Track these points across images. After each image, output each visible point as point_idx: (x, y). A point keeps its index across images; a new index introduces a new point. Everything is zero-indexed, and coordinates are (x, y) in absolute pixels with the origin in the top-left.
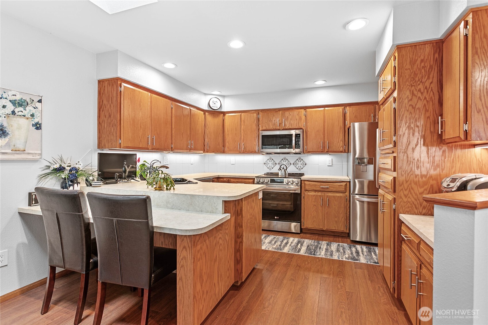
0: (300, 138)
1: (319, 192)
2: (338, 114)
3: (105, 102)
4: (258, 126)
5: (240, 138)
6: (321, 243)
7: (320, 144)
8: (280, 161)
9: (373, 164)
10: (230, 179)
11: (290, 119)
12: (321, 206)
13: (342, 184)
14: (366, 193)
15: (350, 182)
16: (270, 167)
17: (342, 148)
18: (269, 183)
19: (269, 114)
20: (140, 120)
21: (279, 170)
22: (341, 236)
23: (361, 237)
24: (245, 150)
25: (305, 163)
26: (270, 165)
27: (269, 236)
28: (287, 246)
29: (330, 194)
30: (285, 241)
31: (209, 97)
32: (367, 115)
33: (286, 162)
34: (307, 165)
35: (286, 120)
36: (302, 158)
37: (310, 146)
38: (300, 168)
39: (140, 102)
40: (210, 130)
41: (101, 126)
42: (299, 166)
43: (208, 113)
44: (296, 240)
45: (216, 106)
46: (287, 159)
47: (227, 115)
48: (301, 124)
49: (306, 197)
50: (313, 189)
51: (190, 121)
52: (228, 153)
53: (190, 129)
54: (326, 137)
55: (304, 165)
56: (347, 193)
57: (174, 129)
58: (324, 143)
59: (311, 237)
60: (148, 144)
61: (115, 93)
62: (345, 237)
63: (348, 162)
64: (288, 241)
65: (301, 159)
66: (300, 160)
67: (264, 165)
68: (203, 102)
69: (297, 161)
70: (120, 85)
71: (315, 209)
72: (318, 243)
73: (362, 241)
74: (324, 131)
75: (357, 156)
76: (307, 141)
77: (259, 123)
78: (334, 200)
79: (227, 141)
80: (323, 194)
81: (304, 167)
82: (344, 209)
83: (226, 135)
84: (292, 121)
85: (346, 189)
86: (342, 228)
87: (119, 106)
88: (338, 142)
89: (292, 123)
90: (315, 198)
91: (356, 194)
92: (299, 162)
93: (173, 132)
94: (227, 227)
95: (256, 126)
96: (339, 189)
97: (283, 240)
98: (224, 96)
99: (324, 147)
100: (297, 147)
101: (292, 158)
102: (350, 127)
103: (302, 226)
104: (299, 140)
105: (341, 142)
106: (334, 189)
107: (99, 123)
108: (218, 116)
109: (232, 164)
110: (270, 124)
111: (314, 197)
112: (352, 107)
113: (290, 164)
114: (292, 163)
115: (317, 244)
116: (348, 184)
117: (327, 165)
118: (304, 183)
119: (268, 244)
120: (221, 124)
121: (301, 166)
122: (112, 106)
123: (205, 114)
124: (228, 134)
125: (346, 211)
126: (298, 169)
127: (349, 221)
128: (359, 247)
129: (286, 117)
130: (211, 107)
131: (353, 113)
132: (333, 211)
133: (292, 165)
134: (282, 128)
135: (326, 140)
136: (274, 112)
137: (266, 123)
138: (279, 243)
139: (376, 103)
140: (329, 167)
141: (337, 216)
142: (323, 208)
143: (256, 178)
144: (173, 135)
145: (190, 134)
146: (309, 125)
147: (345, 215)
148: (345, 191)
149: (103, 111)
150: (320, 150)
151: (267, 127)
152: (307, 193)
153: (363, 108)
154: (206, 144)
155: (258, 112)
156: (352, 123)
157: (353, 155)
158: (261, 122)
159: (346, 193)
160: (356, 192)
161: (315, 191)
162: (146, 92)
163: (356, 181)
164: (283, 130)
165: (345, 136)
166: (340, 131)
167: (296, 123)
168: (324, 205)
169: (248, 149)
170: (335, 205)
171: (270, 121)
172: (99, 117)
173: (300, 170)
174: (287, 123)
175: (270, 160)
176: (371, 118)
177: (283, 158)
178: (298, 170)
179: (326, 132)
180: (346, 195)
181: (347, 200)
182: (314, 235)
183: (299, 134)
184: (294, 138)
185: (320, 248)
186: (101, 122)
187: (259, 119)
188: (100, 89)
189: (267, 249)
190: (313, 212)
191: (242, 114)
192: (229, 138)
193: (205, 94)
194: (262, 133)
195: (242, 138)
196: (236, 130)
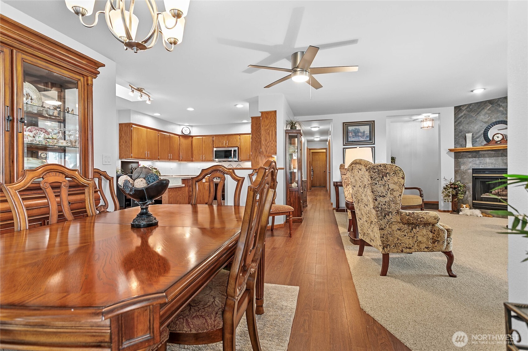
0: (236, 152)
3: (123, 135)
5: (202, 152)
7: (248, 156)
11: (231, 141)
19: (219, 138)
24: (205, 160)
31: (183, 126)
36: (240, 164)
37: (242, 157)
40: (183, 148)
41: (121, 147)
43: (181, 136)
45: (186, 132)
47: (194, 138)
48: (237, 144)
51: (170, 142)
52: (195, 161)
53: (170, 146)
57: (160, 147)
60: (145, 156)
61: (129, 130)
68: (178, 130)
69: (238, 166)
70: (131, 126)
76: (240, 154)
79: (194, 154)
83: (193, 150)
87: (131, 137)
89: (232, 143)
93: (159, 149)
95: (212, 145)
98: (192, 126)
99: (250, 157)
100: (235, 157)
101: (234, 165)
104: (236, 154)
107: (120, 146)
108: (188, 138)
109: (198, 169)
110: (220, 144)
120: (190, 143)
122: (127, 137)
123: (179, 137)
124: (195, 150)
129: (229, 140)
130: (184, 133)
136: (222, 136)
137: (217, 143)
144: (159, 151)
145: (170, 150)
146: (242, 144)
149: (122, 139)
150: (248, 159)
151: (218, 145)
154: (180, 156)
155: (213, 136)
158: (214, 143)
162: (144, 128)
164: (227, 147)
167: (234, 143)
169: (207, 159)
171: (220, 141)
172: (120, 142)
174: (229, 143)
177: (229, 164)
183: (236, 150)
184: (232, 152)
186: (121, 145)
187: (214, 141)
188: (120, 128)
191: (204, 137)
192: (195, 152)
193: (179, 125)
194: (215, 149)
195: (204, 152)
196: (200, 147)
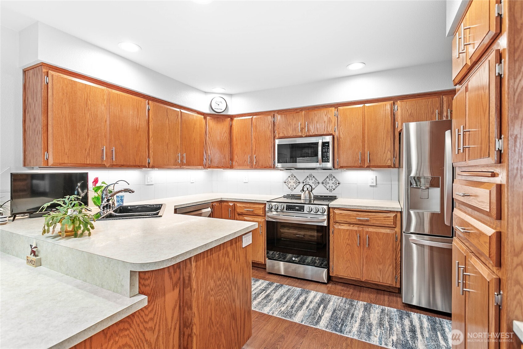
0: (329, 148)
1: (355, 226)
2: (384, 112)
3: (30, 100)
4: (274, 133)
5: (250, 148)
6: (355, 304)
7: (358, 156)
8: (304, 178)
9: (439, 187)
10: (235, 203)
11: (315, 122)
12: (358, 246)
13: (388, 215)
14: (427, 231)
15: (401, 212)
16: (292, 187)
17: (389, 161)
18: (285, 210)
19: (288, 116)
20: (87, 124)
21: (302, 192)
22: (388, 290)
23: (420, 300)
24: (257, 164)
25: (338, 183)
26: (292, 184)
27: (282, 285)
28: (303, 310)
29: (371, 229)
30: (302, 298)
31: (211, 96)
32: (429, 112)
33: (312, 180)
34: (340, 185)
35: (310, 123)
36: (333, 175)
37: (343, 159)
38: (331, 188)
39: (87, 99)
40: (212, 140)
41: (27, 134)
42: (329, 186)
43: (210, 117)
44: (319, 295)
45: (220, 108)
46: (314, 177)
47: (235, 119)
48: (331, 129)
49: (335, 232)
50: (345, 220)
51: (181, 128)
52: (237, 168)
53: (181, 137)
54: (366, 146)
55: (336, 185)
56: (398, 229)
57: (152, 137)
58: (363, 154)
59: (343, 290)
60: (103, 159)
61: (39, 85)
62: (395, 294)
63: (399, 180)
64: (306, 298)
65: (333, 177)
66: (331, 178)
67: (284, 183)
69: (328, 179)
70: (46, 73)
71: (349, 250)
72: (352, 304)
73: (421, 306)
74: (364, 137)
75: (413, 174)
76: (339, 152)
77: (275, 128)
78: (377, 238)
79: (235, 153)
80: (361, 229)
81: (336, 187)
82: (393, 253)
83: (234, 145)
84: (318, 125)
85: (395, 223)
86: (390, 280)
87: (44, 105)
88: (384, 152)
89: (318, 127)
90: (349, 235)
91: (412, 233)
92: (329, 180)
94: (151, 315)
95: (271, 132)
96: (385, 223)
97: (300, 295)
98: (231, 95)
99: (363, 160)
100: (324, 160)
101: (320, 176)
102: (401, 130)
103: (330, 273)
104: (327, 151)
105: (389, 153)
106: (378, 223)
107: (25, 131)
108: (223, 121)
109: (245, 183)
110: (290, 129)
111: (348, 233)
112: (405, 101)
113: (318, 183)
114: (320, 181)
115: (349, 306)
116: (399, 215)
117: (369, 185)
118: (333, 212)
119: (275, 303)
120: (228, 132)
121: (332, 186)
122: (37, 105)
123: (205, 118)
125: (395, 256)
126: (329, 189)
127: (400, 271)
128: (415, 316)
129: (310, 119)
130: (214, 109)
131: (407, 110)
132: (376, 254)
133: (321, 185)
134: (305, 135)
135: (366, 149)
136: (294, 113)
137: (284, 128)
138: (292, 301)
139: (443, 94)
140: (372, 188)
141: (381, 262)
142: (360, 249)
143: (267, 203)
144: (151, 145)
145: (181, 144)
146: (342, 129)
147: (394, 261)
148: (394, 226)
150: (358, 164)
151: (285, 133)
152: (337, 226)
153: (423, 102)
155: (273, 113)
156: (404, 123)
157: (407, 172)
158: (277, 127)
159: (396, 229)
160: (412, 230)
161: (350, 224)
163: (412, 212)
164: (306, 136)
165: (394, 144)
166: (387, 137)
167: (324, 126)
168: (362, 244)
169: (260, 164)
170: (378, 246)
171: (288, 125)
173: (331, 191)
174: (311, 127)
175: (292, 178)
176: (434, 116)
177: (308, 175)
178: (328, 191)
179: (366, 138)
180: (396, 231)
181: (397, 238)
182: (347, 287)
183: (328, 143)
184: (320, 148)
185: (353, 315)
186: (26, 128)
187: (275, 124)
188: (26, 82)
189: (270, 314)
190: (346, 254)
191: (254, 117)
192: (237, 150)
193: (205, 92)
194: (277, 142)
195: (254, 148)
196: (246, 138)
